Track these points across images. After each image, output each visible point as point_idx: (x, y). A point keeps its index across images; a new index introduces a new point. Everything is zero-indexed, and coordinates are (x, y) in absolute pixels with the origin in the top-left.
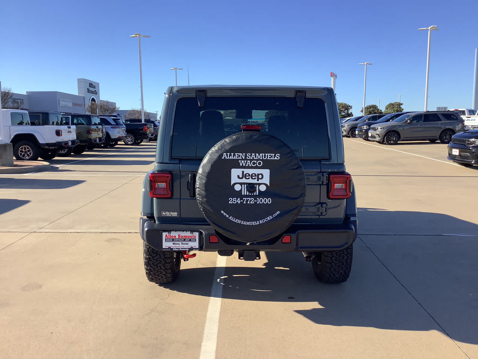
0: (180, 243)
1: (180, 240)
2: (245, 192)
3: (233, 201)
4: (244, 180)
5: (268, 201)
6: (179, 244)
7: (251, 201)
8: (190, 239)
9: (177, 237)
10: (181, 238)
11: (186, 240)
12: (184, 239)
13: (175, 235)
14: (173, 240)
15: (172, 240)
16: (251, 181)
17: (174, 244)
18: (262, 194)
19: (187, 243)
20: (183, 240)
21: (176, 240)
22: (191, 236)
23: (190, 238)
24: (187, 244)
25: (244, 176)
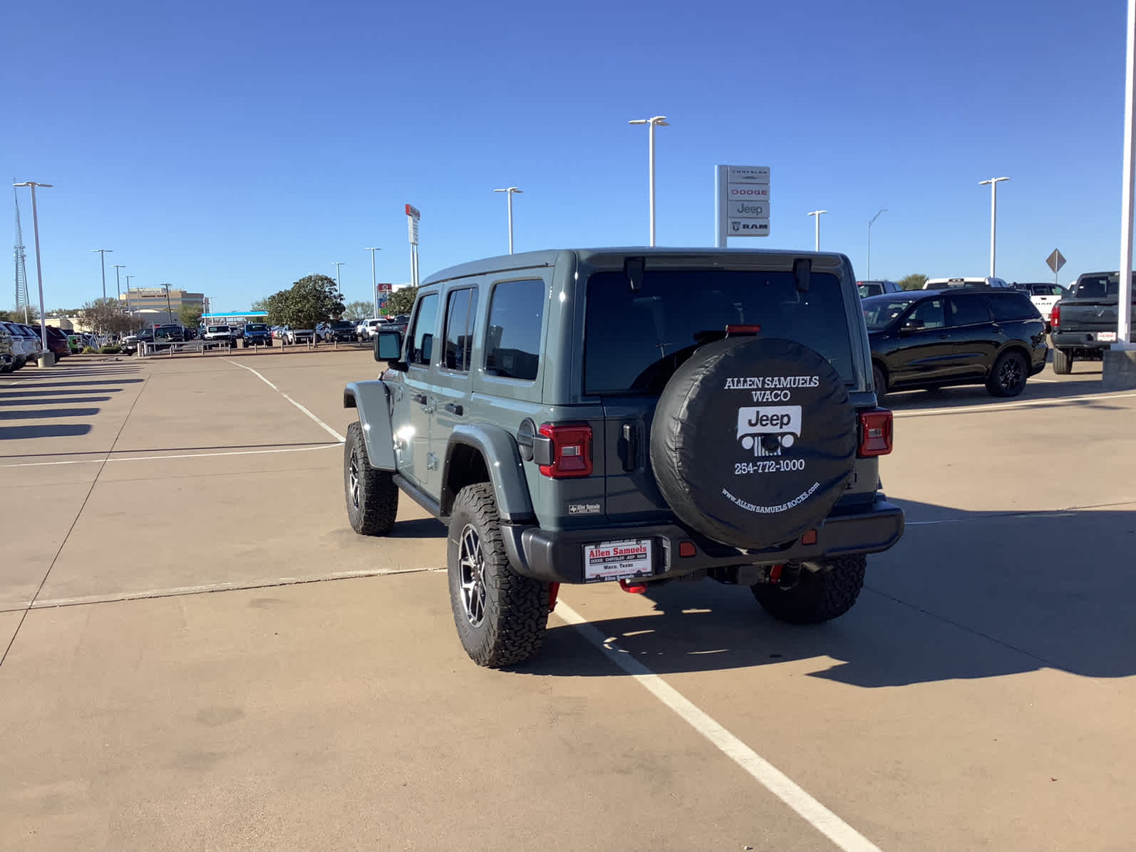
0: (617, 565)
1: (617, 559)
2: (760, 451)
3: (742, 469)
4: (759, 429)
5: (799, 464)
6: (615, 567)
7: (771, 467)
8: (636, 555)
9: (612, 554)
10: (618, 555)
11: (628, 558)
12: (626, 557)
13: (607, 550)
14: (604, 561)
15: (601, 560)
16: (769, 429)
17: (606, 568)
18: (788, 453)
19: (631, 563)
20: (623, 558)
21: (611, 559)
22: (637, 550)
23: (636, 553)
24: (629, 565)
25: (760, 420)
